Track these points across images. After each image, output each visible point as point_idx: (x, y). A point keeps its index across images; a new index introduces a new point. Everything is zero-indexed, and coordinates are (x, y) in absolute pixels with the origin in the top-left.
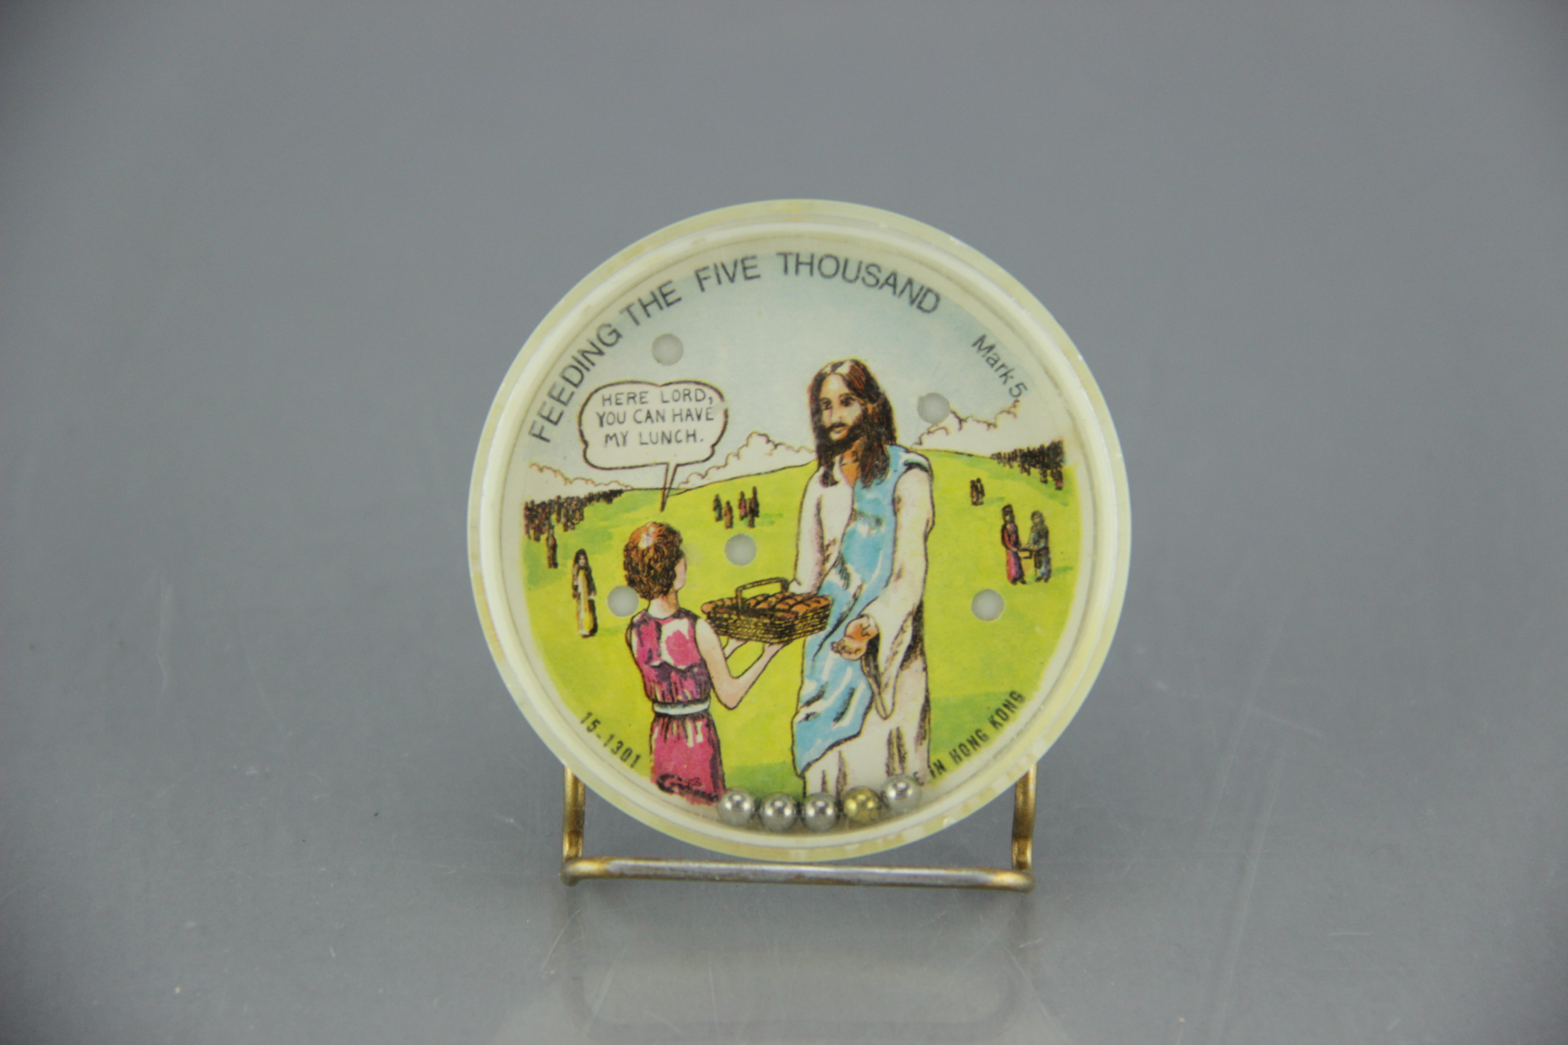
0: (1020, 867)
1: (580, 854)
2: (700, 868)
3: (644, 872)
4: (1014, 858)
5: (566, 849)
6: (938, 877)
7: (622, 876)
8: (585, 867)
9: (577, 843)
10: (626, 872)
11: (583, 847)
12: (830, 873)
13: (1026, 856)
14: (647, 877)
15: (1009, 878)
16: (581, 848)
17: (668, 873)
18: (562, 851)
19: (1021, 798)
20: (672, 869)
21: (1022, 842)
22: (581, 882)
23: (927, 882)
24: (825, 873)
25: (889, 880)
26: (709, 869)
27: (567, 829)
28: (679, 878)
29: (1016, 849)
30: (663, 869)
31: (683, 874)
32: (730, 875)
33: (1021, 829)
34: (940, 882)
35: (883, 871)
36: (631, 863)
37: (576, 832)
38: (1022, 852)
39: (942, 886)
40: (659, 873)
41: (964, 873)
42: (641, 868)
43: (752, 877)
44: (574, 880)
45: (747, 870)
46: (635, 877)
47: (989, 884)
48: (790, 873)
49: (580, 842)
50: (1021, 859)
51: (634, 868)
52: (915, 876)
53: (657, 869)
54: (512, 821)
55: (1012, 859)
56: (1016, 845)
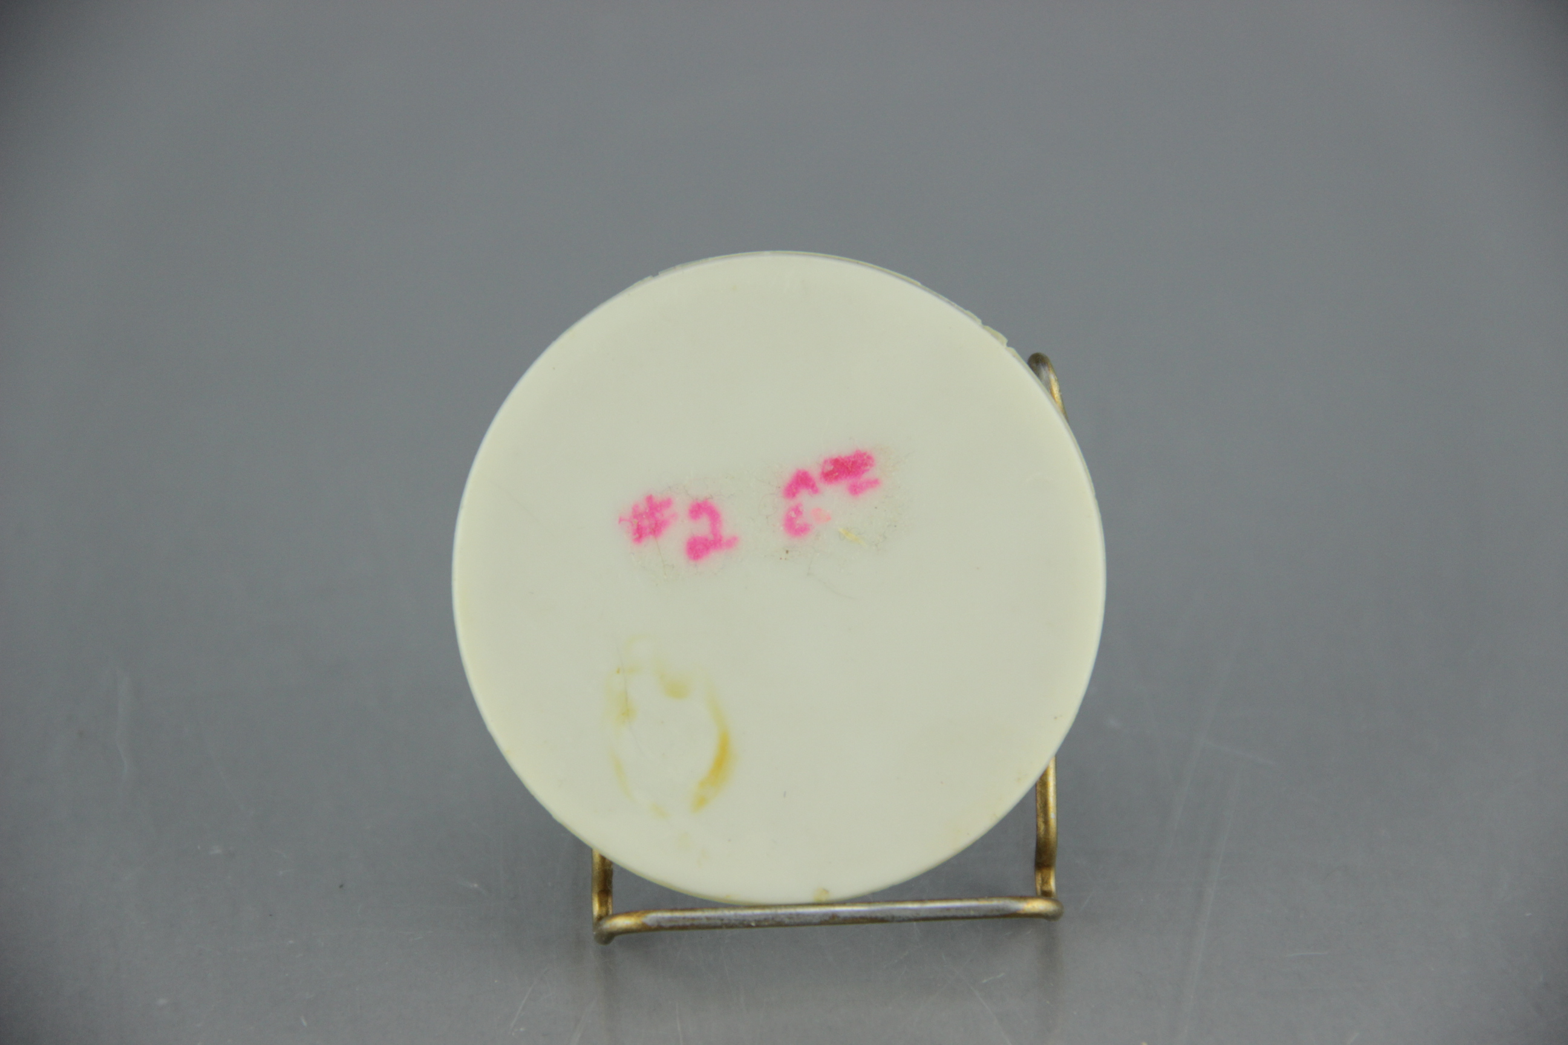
0: (1046, 895)
1: (611, 912)
2: (736, 915)
3: (681, 923)
4: (1039, 887)
5: (596, 908)
6: (969, 908)
7: (659, 928)
8: (622, 922)
9: (606, 902)
10: (663, 924)
11: (612, 906)
12: (864, 911)
13: (1050, 885)
14: (684, 928)
15: (1038, 905)
16: (610, 906)
17: (705, 922)
18: (592, 911)
19: (1042, 827)
20: (708, 918)
21: (1045, 871)
22: (616, 938)
23: (959, 914)
24: (859, 912)
25: (923, 914)
26: (744, 916)
27: (596, 889)
28: (715, 927)
29: (1039, 879)
30: (699, 918)
31: (719, 923)
32: (766, 920)
33: (1043, 858)
34: (972, 913)
35: (916, 906)
36: (667, 915)
37: (605, 892)
38: (1045, 882)
39: (974, 917)
40: (696, 922)
41: (995, 903)
42: (678, 919)
43: (787, 921)
44: (609, 937)
45: (784, 914)
46: (672, 928)
47: (1022, 912)
48: (825, 914)
49: (610, 901)
50: (1046, 888)
51: (671, 919)
52: (948, 909)
53: (693, 919)
54: (476, 885)
55: (1036, 889)
56: (1040, 875)
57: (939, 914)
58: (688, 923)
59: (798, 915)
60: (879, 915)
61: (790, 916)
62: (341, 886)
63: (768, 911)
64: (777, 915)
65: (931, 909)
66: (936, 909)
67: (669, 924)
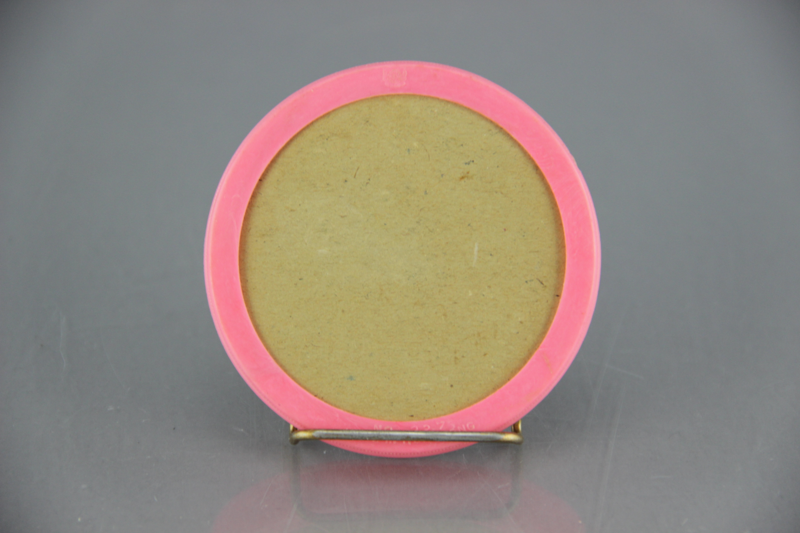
57: (460, 439)
58: (335, 437)
59: (390, 436)
60: (431, 438)
61: (386, 436)
62: (174, 429)
63: (375, 433)
64: (379, 435)
65: (456, 436)
66: (459, 436)
67: (325, 437)
